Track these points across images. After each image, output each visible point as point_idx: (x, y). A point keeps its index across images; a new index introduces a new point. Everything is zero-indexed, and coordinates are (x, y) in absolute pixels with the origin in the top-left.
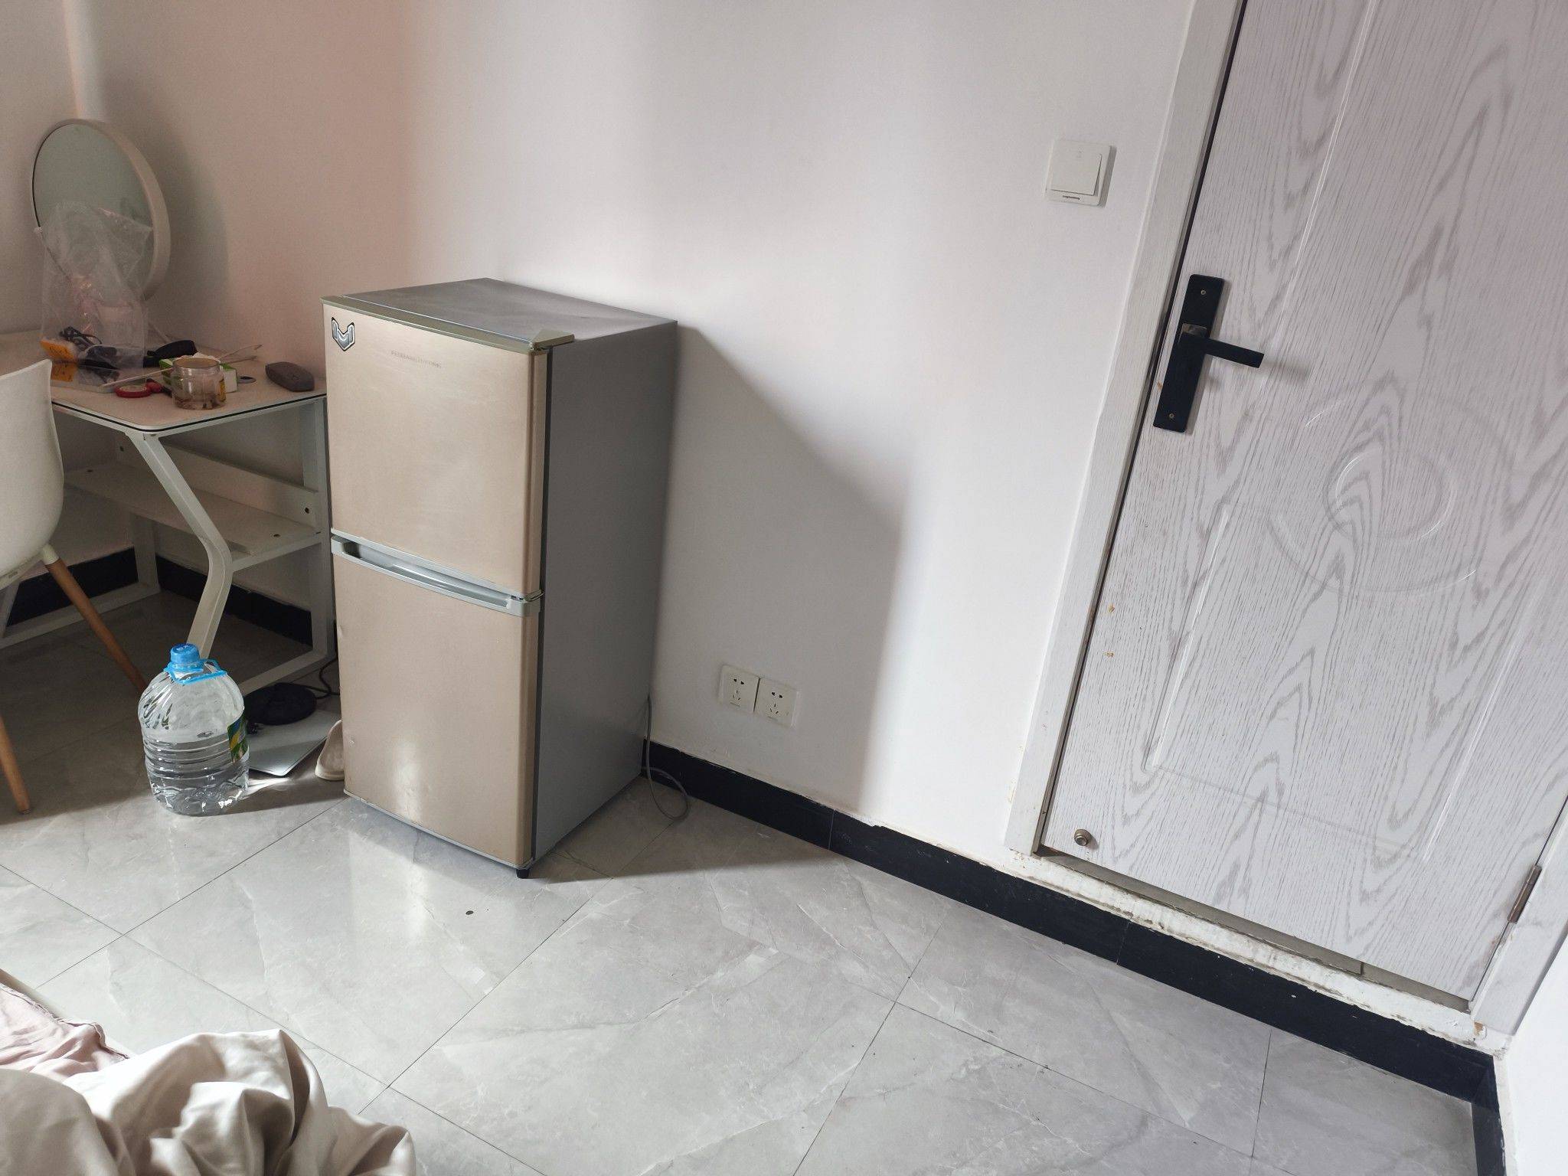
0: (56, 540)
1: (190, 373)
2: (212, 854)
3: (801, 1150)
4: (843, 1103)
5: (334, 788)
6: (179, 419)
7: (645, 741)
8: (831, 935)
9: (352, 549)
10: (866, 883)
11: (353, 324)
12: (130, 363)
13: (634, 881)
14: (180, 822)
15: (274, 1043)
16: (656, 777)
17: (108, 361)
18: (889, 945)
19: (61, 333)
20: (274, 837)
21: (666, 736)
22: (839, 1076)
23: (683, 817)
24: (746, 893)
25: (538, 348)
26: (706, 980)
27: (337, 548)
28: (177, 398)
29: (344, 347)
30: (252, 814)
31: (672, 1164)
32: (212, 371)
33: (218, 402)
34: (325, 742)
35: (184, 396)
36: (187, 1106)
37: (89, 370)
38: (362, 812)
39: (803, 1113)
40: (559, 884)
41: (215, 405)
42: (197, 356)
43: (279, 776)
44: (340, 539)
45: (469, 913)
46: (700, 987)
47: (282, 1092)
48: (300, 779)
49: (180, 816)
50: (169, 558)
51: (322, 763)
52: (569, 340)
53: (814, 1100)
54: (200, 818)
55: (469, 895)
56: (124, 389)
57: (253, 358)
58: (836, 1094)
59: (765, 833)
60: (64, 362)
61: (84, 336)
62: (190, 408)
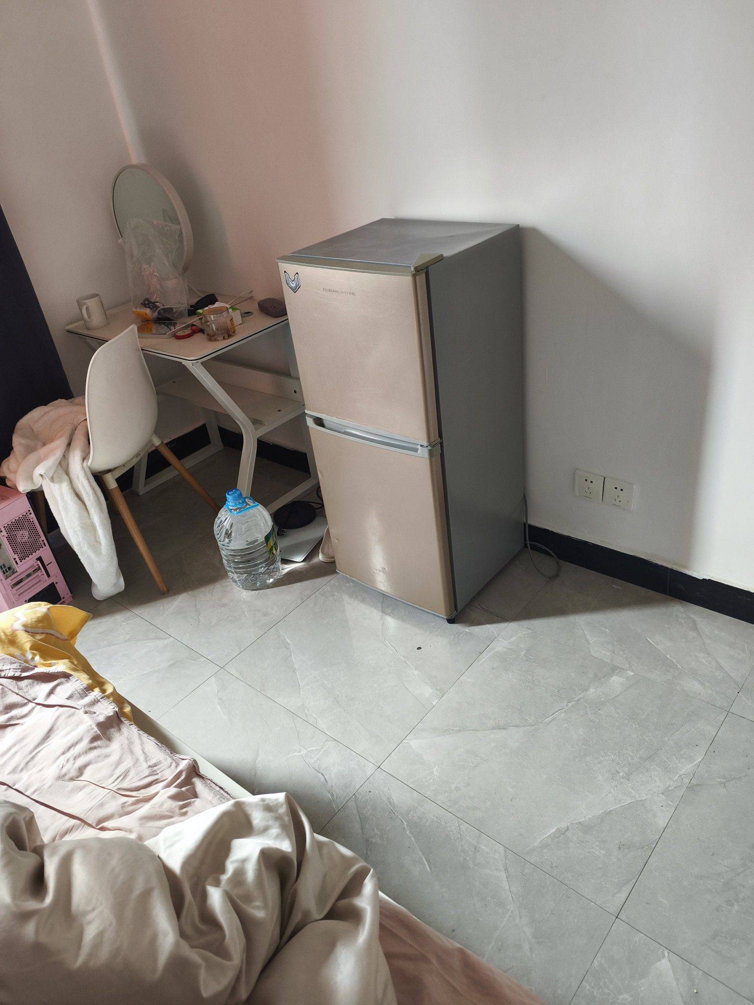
0: (158, 430)
1: (212, 316)
2: (265, 614)
3: (662, 823)
4: (691, 788)
5: (329, 568)
6: (210, 348)
7: (525, 524)
8: (674, 661)
9: (319, 422)
10: (697, 619)
11: (297, 273)
12: (181, 315)
13: (526, 623)
14: (246, 595)
15: (282, 805)
16: (534, 548)
17: (169, 316)
18: (720, 668)
19: (142, 303)
20: (299, 602)
21: (538, 520)
22: (687, 768)
23: (557, 575)
24: (607, 630)
25: (418, 270)
26: (582, 695)
27: (310, 422)
28: (208, 335)
29: (295, 290)
30: (285, 587)
31: (568, 828)
32: (225, 314)
33: (231, 333)
34: (323, 538)
35: (210, 332)
36: (229, 857)
37: (160, 324)
38: (349, 583)
39: (661, 795)
40: (475, 627)
41: (230, 336)
42: (217, 305)
43: (298, 562)
44: (311, 416)
45: (419, 648)
46: (578, 700)
47: (286, 846)
48: (311, 563)
49: (246, 591)
50: (226, 427)
51: (323, 553)
52: (440, 258)
53: (669, 786)
54: (257, 592)
55: (418, 635)
56: (180, 333)
57: (251, 298)
58: (687, 781)
59: (618, 585)
60: (147, 321)
61: (154, 303)
62: (216, 340)
